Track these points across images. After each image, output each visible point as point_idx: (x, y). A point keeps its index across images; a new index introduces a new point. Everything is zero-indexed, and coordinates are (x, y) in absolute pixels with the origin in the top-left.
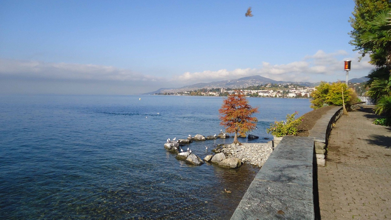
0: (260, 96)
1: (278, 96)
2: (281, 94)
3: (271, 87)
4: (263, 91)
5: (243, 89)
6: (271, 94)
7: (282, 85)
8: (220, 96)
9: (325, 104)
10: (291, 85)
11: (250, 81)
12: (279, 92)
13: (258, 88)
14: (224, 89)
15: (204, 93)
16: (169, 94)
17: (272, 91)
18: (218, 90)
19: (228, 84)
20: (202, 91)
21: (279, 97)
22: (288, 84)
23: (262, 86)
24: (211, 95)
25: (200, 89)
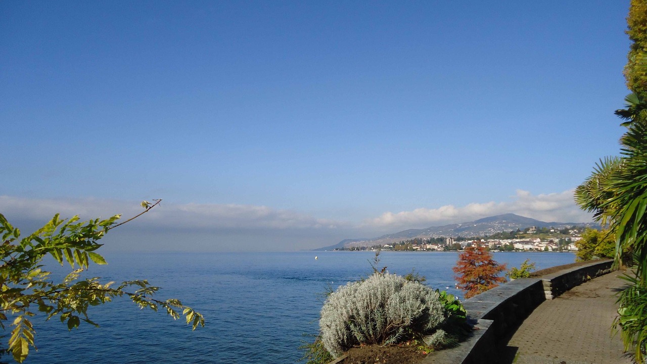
0: (518, 249)
1: (550, 248)
2: (556, 244)
3: (536, 234)
4: (522, 240)
5: (486, 238)
6: (537, 245)
7: (557, 230)
8: (445, 250)
9: (594, 257)
10: (572, 229)
11: (496, 224)
12: (551, 242)
13: (512, 235)
14: (451, 238)
15: (417, 246)
16: (358, 249)
17: (539, 240)
18: (441, 240)
19: (459, 230)
20: (413, 242)
21: (554, 250)
22: (569, 227)
23: (520, 231)
24: (429, 250)
25: (410, 239)
